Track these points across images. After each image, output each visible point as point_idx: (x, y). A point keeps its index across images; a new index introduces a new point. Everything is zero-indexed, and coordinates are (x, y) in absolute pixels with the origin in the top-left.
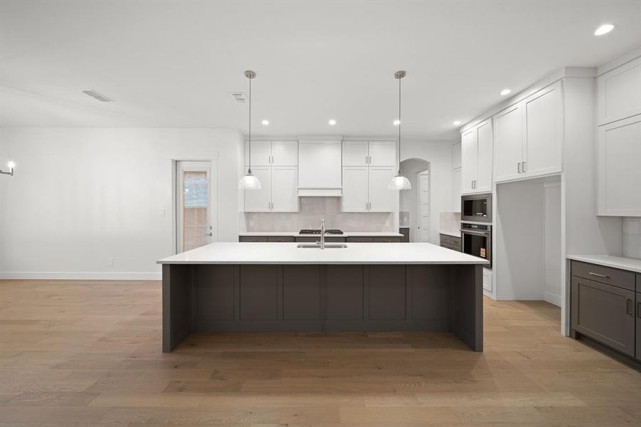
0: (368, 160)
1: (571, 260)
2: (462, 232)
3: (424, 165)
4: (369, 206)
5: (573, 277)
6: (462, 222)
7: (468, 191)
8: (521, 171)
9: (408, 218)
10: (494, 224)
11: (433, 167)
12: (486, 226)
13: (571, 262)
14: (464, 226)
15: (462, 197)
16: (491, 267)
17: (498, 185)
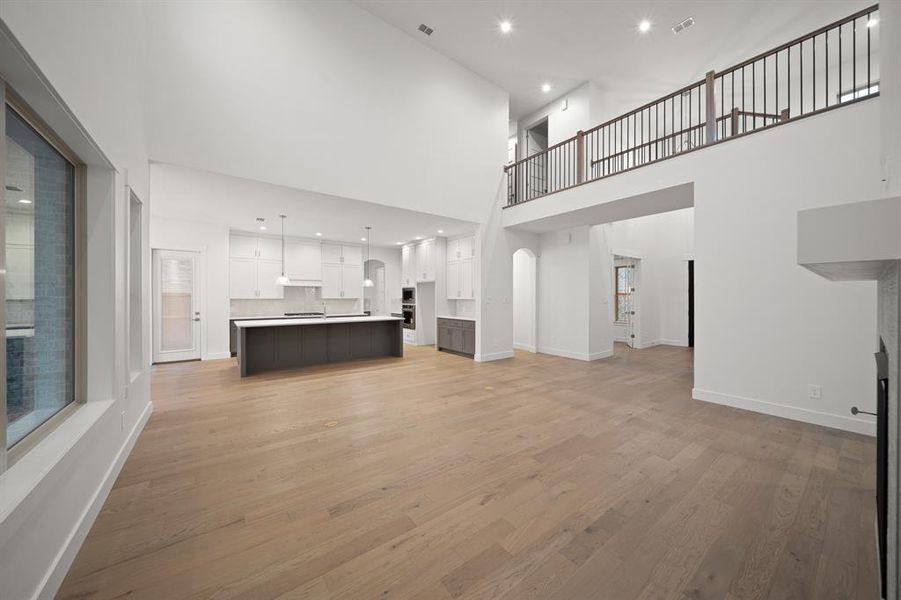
0: (342, 260)
2: (402, 311)
3: (381, 265)
4: (342, 294)
6: (403, 304)
7: (406, 286)
10: (416, 305)
11: (387, 266)
12: (413, 306)
14: (404, 307)
15: (404, 289)
16: (415, 328)
17: (418, 284)
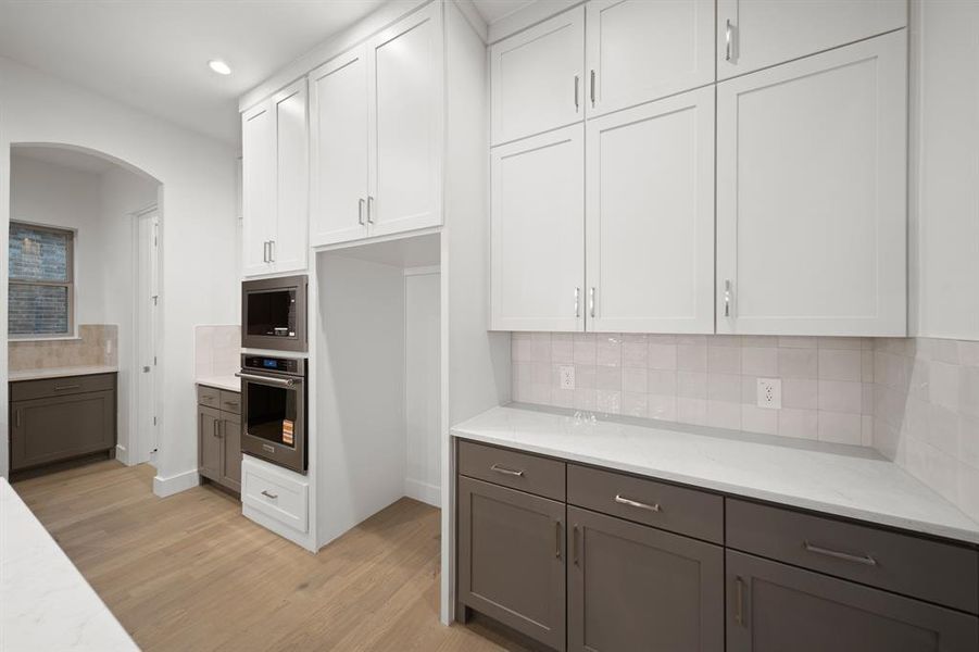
1: (458, 438)
2: (243, 380)
5: (460, 476)
6: (245, 351)
8: (365, 220)
9: (115, 343)
10: (312, 356)
12: (294, 362)
13: (459, 442)
14: (249, 362)
15: (244, 284)
16: (306, 468)
17: (320, 255)
